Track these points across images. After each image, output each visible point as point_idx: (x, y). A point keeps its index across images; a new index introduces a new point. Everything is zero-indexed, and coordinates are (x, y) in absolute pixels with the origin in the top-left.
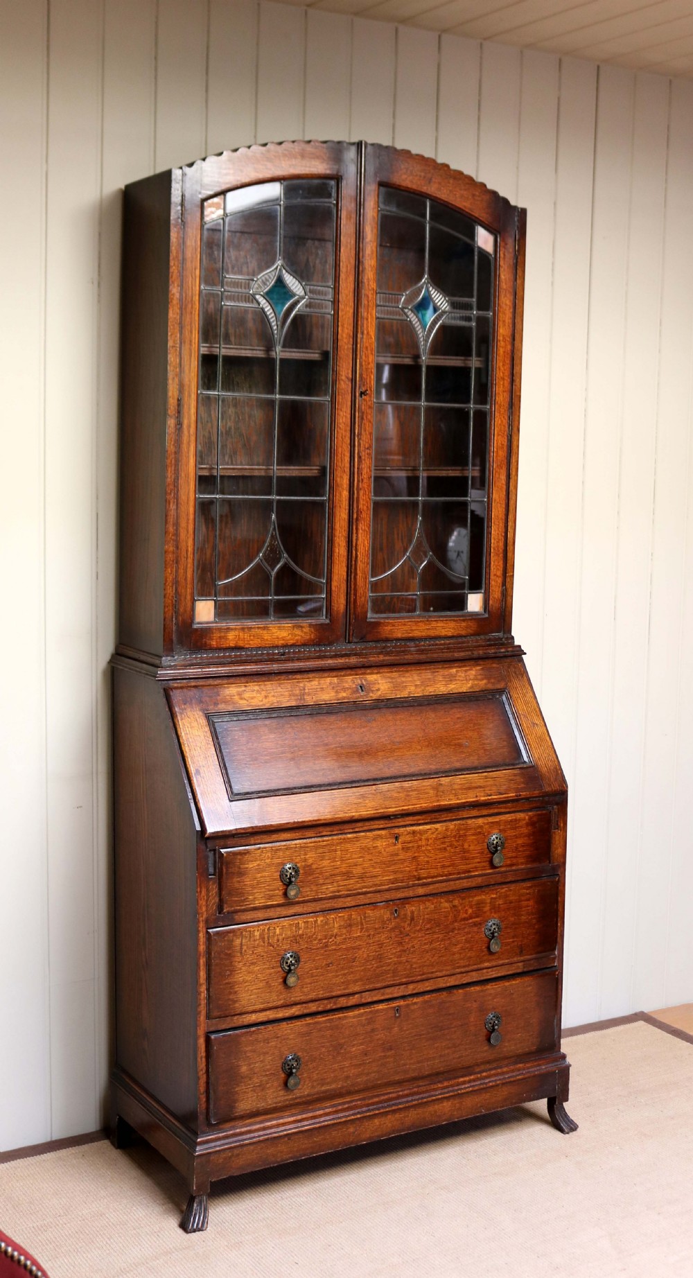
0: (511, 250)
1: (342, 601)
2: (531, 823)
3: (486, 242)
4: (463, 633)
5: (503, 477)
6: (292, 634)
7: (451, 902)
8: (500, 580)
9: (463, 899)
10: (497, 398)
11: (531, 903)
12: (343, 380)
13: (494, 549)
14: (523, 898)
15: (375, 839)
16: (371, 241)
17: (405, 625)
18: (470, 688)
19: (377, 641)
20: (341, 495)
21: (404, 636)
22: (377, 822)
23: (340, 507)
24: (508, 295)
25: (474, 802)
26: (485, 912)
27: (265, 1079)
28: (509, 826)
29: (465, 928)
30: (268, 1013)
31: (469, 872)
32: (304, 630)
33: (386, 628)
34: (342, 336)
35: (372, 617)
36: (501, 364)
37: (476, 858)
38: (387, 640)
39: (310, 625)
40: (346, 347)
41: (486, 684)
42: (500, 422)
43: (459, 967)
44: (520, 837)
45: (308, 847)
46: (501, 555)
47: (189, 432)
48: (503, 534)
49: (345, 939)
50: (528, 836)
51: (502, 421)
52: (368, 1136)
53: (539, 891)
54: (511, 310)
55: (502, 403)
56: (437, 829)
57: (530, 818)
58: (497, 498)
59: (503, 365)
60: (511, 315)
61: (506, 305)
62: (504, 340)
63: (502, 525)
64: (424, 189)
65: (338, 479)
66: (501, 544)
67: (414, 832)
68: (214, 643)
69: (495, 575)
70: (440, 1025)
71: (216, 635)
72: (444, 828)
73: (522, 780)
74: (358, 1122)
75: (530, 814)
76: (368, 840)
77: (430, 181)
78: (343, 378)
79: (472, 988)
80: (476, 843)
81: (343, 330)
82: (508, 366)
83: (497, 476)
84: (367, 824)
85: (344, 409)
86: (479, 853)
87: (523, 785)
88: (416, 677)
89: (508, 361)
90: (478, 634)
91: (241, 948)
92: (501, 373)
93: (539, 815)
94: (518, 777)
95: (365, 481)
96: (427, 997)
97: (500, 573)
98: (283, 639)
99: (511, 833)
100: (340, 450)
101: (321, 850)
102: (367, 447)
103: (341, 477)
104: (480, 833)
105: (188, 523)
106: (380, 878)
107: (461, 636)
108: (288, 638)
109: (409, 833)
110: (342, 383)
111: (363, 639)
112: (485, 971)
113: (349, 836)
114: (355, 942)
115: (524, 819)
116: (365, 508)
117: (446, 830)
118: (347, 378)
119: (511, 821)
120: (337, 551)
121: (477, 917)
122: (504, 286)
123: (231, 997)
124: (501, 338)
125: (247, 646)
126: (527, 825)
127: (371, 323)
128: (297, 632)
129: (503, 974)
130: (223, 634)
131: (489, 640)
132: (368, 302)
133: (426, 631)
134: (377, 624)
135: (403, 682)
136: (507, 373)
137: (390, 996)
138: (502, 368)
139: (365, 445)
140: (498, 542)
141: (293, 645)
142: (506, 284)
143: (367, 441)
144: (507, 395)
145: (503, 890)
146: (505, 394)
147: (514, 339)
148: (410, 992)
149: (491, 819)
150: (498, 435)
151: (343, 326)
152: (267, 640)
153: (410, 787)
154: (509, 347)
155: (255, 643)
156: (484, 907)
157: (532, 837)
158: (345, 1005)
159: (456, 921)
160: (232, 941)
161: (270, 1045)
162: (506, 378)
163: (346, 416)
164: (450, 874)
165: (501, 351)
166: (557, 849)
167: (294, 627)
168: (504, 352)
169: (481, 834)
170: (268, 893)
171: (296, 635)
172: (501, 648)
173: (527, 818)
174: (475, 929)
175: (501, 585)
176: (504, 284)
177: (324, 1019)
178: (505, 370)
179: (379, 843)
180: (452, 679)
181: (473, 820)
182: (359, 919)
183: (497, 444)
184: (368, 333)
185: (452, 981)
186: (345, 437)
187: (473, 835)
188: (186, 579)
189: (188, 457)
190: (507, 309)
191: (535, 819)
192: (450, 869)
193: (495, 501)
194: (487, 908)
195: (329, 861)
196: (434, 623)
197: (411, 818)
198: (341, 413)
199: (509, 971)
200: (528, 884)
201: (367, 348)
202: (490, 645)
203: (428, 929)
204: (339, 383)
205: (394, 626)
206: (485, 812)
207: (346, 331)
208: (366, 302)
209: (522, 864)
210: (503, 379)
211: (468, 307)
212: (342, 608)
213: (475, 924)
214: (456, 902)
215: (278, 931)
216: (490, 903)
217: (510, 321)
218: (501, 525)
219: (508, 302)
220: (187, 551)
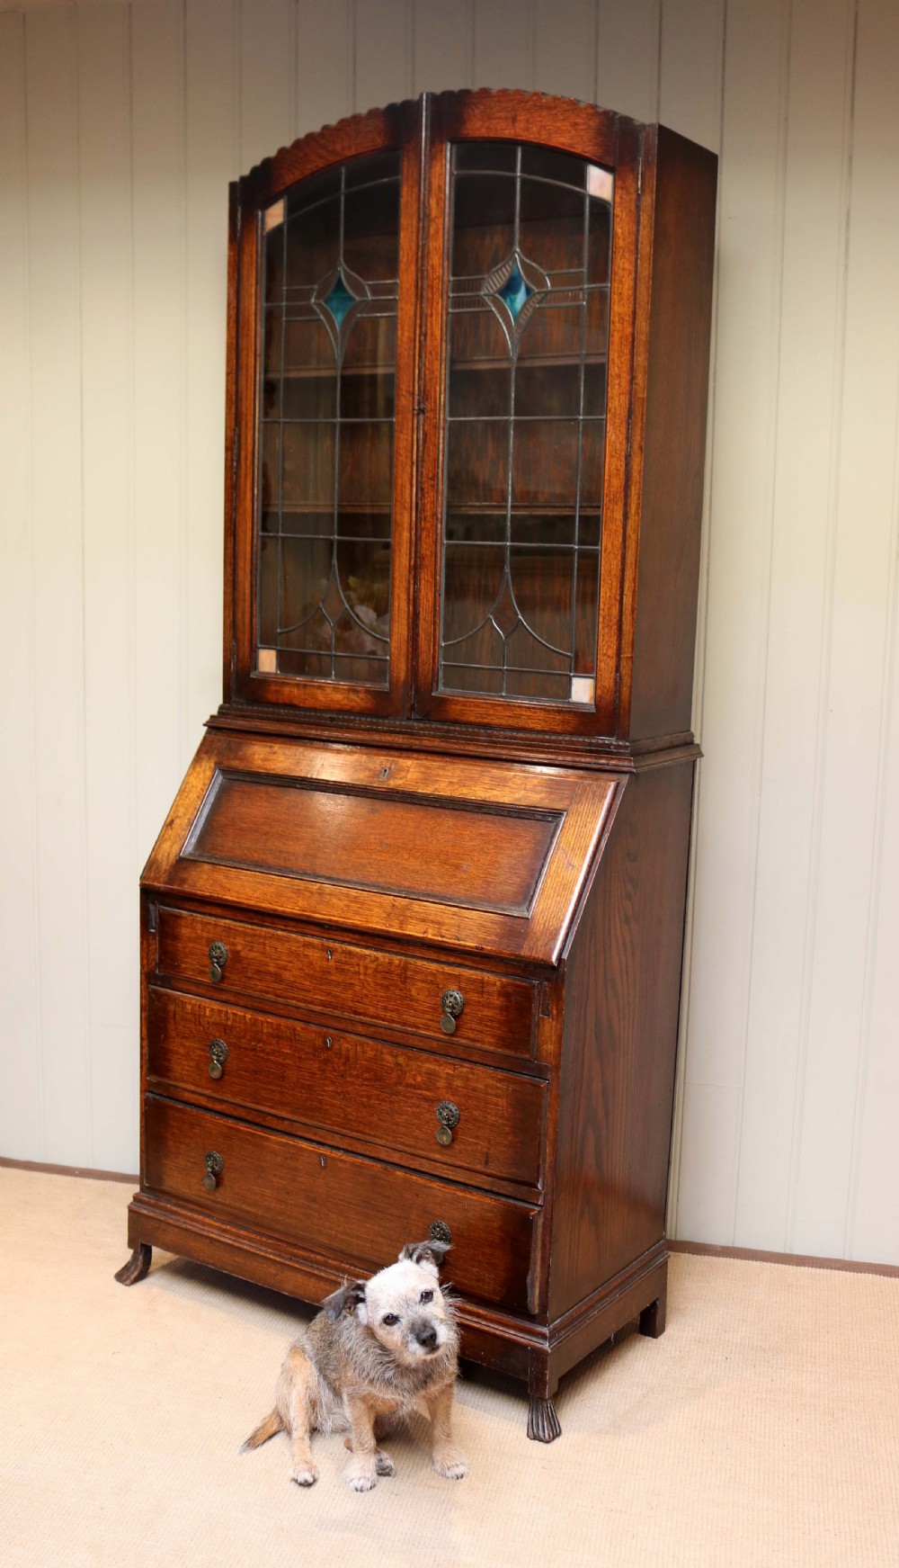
0: (632, 190)
1: (403, 666)
2: (504, 993)
3: (601, 186)
4: (559, 728)
5: (619, 515)
6: (348, 699)
7: (396, 1056)
8: (612, 663)
9: (409, 1059)
10: (610, 405)
11: (502, 1102)
12: (403, 395)
13: (604, 618)
14: (490, 1091)
15: (307, 945)
16: (436, 217)
17: (478, 706)
18: (517, 800)
19: (443, 722)
20: (400, 535)
21: (477, 720)
22: (313, 927)
23: (400, 551)
24: (627, 255)
25: (419, 938)
26: (438, 1088)
27: (189, 1165)
28: (472, 987)
29: (413, 1097)
30: (200, 1098)
31: (419, 1028)
32: (361, 695)
33: (455, 707)
34: (402, 340)
35: (442, 691)
36: (616, 355)
37: (427, 1013)
38: (456, 722)
39: (367, 691)
40: (407, 354)
41: (542, 799)
42: (613, 438)
43: (403, 1144)
44: (488, 1007)
45: (236, 930)
46: (615, 627)
47: (246, 465)
48: (618, 598)
49: (274, 1050)
50: (501, 1009)
51: (617, 436)
52: (291, 1288)
53: (514, 1091)
54: (633, 276)
55: (618, 411)
56: (377, 959)
57: (503, 986)
58: (609, 546)
59: (620, 357)
60: (632, 283)
61: (624, 269)
62: (622, 320)
63: (616, 584)
64: (508, 133)
65: (398, 517)
66: (615, 611)
67: (350, 953)
68: (271, 697)
69: (605, 654)
70: (373, 1202)
71: (273, 688)
72: (387, 960)
73: (499, 930)
74: (279, 1266)
75: (504, 980)
76: (299, 945)
77: (514, 120)
78: (404, 392)
79: (414, 1178)
80: (427, 993)
81: (402, 334)
82: (626, 358)
83: (609, 514)
84: (300, 925)
85: (405, 431)
86: (431, 1008)
87: (494, 938)
88: (458, 772)
89: (627, 351)
90: (580, 735)
91: (175, 1017)
92: (616, 369)
93: (519, 986)
94: (495, 926)
95: (428, 519)
96: (359, 1160)
97: (612, 652)
98: (338, 702)
99: (474, 997)
100: (400, 482)
101: (248, 939)
102: (431, 475)
103: (401, 514)
104: (432, 982)
105: (245, 563)
106: (311, 995)
107: (554, 733)
108: (343, 703)
109: (344, 952)
110: (403, 399)
111: (426, 718)
112: (438, 1165)
113: (279, 933)
114: (284, 1059)
115: (494, 985)
116: (428, 553)
117: (389, 963)
118: (408, 392)
119: (475, 980)
120: (396, 604)
121: (429, 1090)
122: (621, 243)
123: (166, 1063)
124: (617, 319)
125: (301, 705)
126: (500, 994)
127: (436, 320)
128: (352, 696)
129: (462, 1180)
130: (278, 688)
131: (590, 744)
132: (433, 295)
133: (506, 718)
134: (443, 702)
135: (438, 775)
136: (625, 368)
137: (323, 1141)
138: (616, 360)
139: (428, 474)
140: (610, 608)
141: (349, 712)
142: (624, 240)
143: (431, 469)
144: (624, 399)
145: (464, 1070)
146: (623, 398)
147: (634, 318)
148: (345, 1147)
149: (447, 969)
150: (612, 456)
151: (402, 329)
152: (321, 701)
153: (356, 897)
154: (629, 330)
155: (309, 703)
156: (438, 1081)
157: (504, 1013)
158: (274, 1126)
159: (401, 1083)
160: (166, 1005)
161: (193, 1130)
162: (624, 375)
163: (406, 440)
164: (393, 1021)
165: (616, 336)
166: (547, 1043)
167: (349, 690)
168: (621, 338)
169: (436, 986)
170: (198, 966)
171: (351, 700)
172: (602, 758)
173: (498, 984)
174: (425, 1105)
175: (614, 669)
176: (621, 240)
177: (245, 1129)
178: (622, 363)
179: (310, 952)
180: (503, 782)
181: (424, 963)
182: (289, 1035)
183: (610, 468)
184: (432, 334)
185: (396, 1158)
186: (406, 465)
187: (423, 981)
188: (244, 624)
189: (245, 492)
190: (626, 275)
191: (510, 989)
192: (394, 1015)
193: (606, 550)
194: (441, 1084)
195: (256, 954)
196: (518, 709)
197: (351, 935)
198: (401, 436)
199: (470, 1180)
200: (500, 1074)
201: (431, 352)
202: (591, 751)
203: (366, 1079)
204: (399, 399)
205: (465, 705)
206: (443, 958)
207: (406, 334)
208: (430, 295)
209: (489, 1043)
210: (619, 376)
211: (577, 280)
212: (402, 675)
213: (426, 1099)
214: (401, 1060)
215: (208, 1013)
216: (446, 1079)
217: (630, 292)
218: (614, 584)
219: (627, 266)
220: (245, 594)
